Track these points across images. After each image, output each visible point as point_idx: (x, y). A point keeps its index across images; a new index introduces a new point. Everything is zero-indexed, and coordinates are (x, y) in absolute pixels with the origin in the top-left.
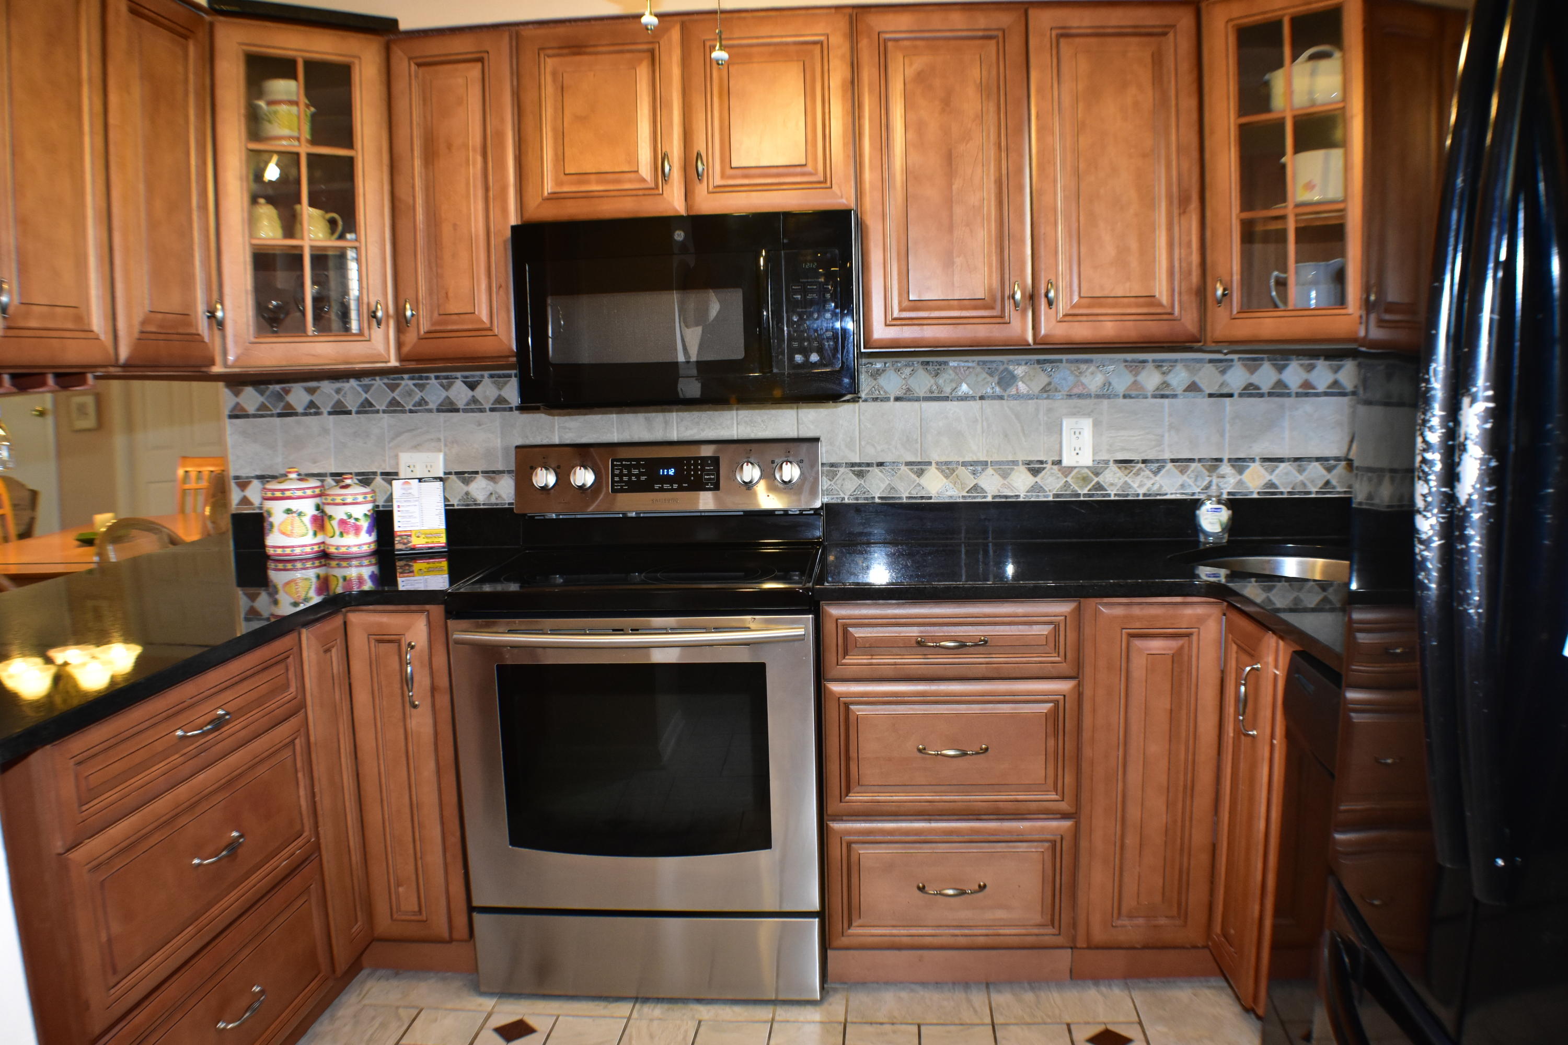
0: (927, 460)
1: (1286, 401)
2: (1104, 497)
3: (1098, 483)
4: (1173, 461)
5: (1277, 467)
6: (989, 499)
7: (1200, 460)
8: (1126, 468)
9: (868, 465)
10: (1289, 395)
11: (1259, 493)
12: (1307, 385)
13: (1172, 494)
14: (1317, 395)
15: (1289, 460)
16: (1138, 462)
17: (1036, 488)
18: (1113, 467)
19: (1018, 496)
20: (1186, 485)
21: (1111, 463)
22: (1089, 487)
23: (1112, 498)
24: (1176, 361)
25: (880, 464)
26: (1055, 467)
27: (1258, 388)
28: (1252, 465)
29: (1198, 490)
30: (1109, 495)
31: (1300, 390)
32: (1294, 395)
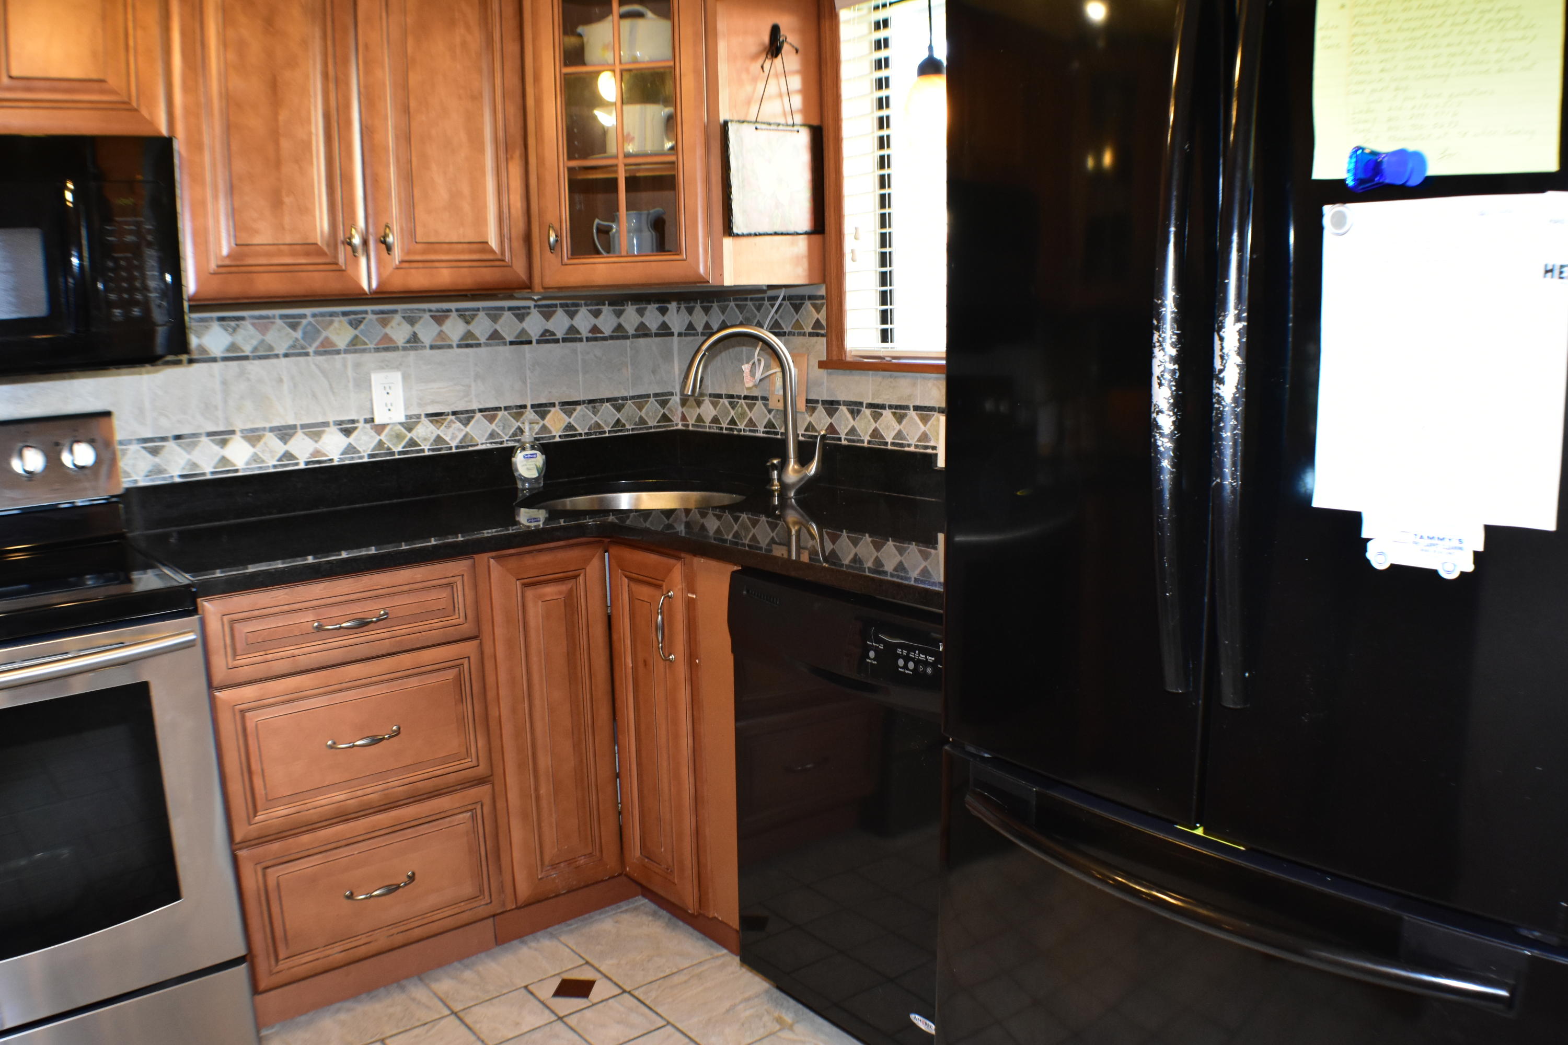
0: (231, 429)
1: (578, 345)
2: (418, 453)
3: (411, 439)
4: (481, 410)
5: (575, 410)
6: (302, 466)
7: (506, 408)
8: (437, 421)
9: (164, 439)
10: (581, 340)
11: (560, 436)
12: (595, 329)
13: (482, 444)
14: (605, 339)
15: (584, 402)
16: (448, 415)
17: (350, 449)
18: (424, 420)
19: (331, 460)
20: (495, 434)
21: (423, 416)
22: (403, 443)
23: (427, 453)
24: (478, 310)
25: (178, 437)
26: (368, 426)
27: (553, 334)
28: (553, 410)
29: (507, 438)
30: (423, 451)
31: (590, 335)
32: (585, 339)
